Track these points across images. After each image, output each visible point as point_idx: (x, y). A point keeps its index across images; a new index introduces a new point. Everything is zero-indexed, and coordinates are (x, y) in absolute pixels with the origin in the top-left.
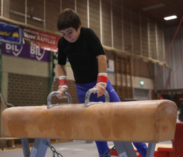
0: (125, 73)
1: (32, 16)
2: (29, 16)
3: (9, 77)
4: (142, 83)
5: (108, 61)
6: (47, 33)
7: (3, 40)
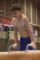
6: (6, 18)
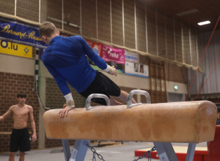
0: (160, 78)
1: (68, 22)
2: (66, 23)
3: (47, 82)
4: (176, 87)
5: (142, 67)
7: (41, 46)
